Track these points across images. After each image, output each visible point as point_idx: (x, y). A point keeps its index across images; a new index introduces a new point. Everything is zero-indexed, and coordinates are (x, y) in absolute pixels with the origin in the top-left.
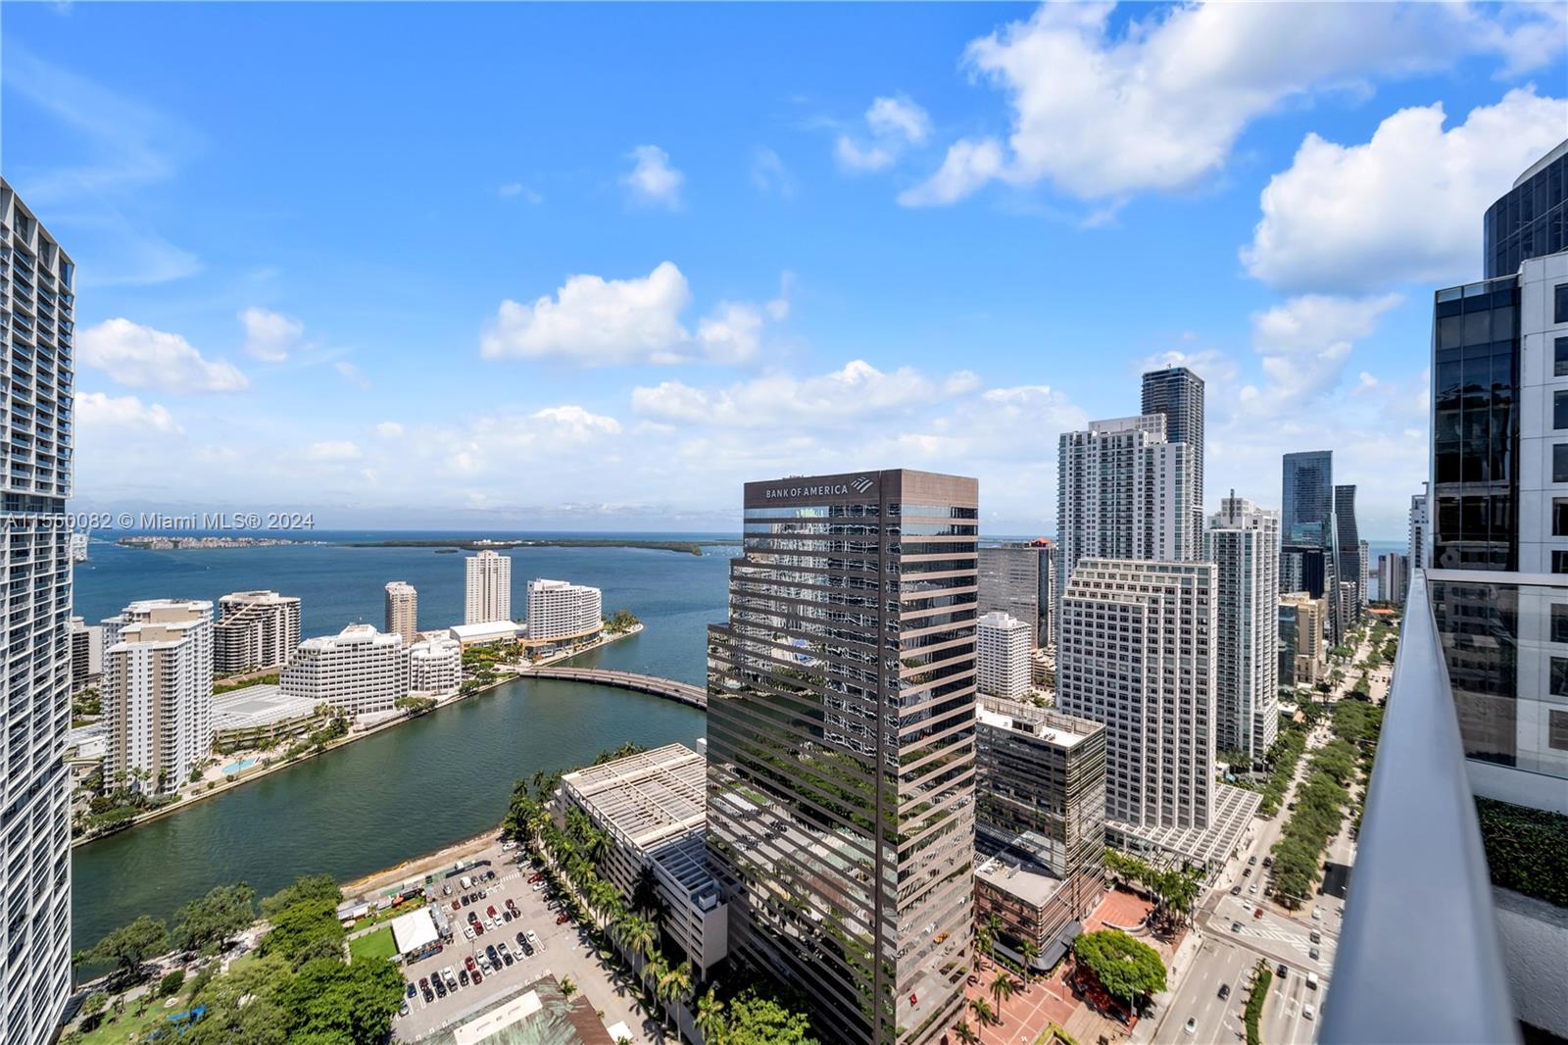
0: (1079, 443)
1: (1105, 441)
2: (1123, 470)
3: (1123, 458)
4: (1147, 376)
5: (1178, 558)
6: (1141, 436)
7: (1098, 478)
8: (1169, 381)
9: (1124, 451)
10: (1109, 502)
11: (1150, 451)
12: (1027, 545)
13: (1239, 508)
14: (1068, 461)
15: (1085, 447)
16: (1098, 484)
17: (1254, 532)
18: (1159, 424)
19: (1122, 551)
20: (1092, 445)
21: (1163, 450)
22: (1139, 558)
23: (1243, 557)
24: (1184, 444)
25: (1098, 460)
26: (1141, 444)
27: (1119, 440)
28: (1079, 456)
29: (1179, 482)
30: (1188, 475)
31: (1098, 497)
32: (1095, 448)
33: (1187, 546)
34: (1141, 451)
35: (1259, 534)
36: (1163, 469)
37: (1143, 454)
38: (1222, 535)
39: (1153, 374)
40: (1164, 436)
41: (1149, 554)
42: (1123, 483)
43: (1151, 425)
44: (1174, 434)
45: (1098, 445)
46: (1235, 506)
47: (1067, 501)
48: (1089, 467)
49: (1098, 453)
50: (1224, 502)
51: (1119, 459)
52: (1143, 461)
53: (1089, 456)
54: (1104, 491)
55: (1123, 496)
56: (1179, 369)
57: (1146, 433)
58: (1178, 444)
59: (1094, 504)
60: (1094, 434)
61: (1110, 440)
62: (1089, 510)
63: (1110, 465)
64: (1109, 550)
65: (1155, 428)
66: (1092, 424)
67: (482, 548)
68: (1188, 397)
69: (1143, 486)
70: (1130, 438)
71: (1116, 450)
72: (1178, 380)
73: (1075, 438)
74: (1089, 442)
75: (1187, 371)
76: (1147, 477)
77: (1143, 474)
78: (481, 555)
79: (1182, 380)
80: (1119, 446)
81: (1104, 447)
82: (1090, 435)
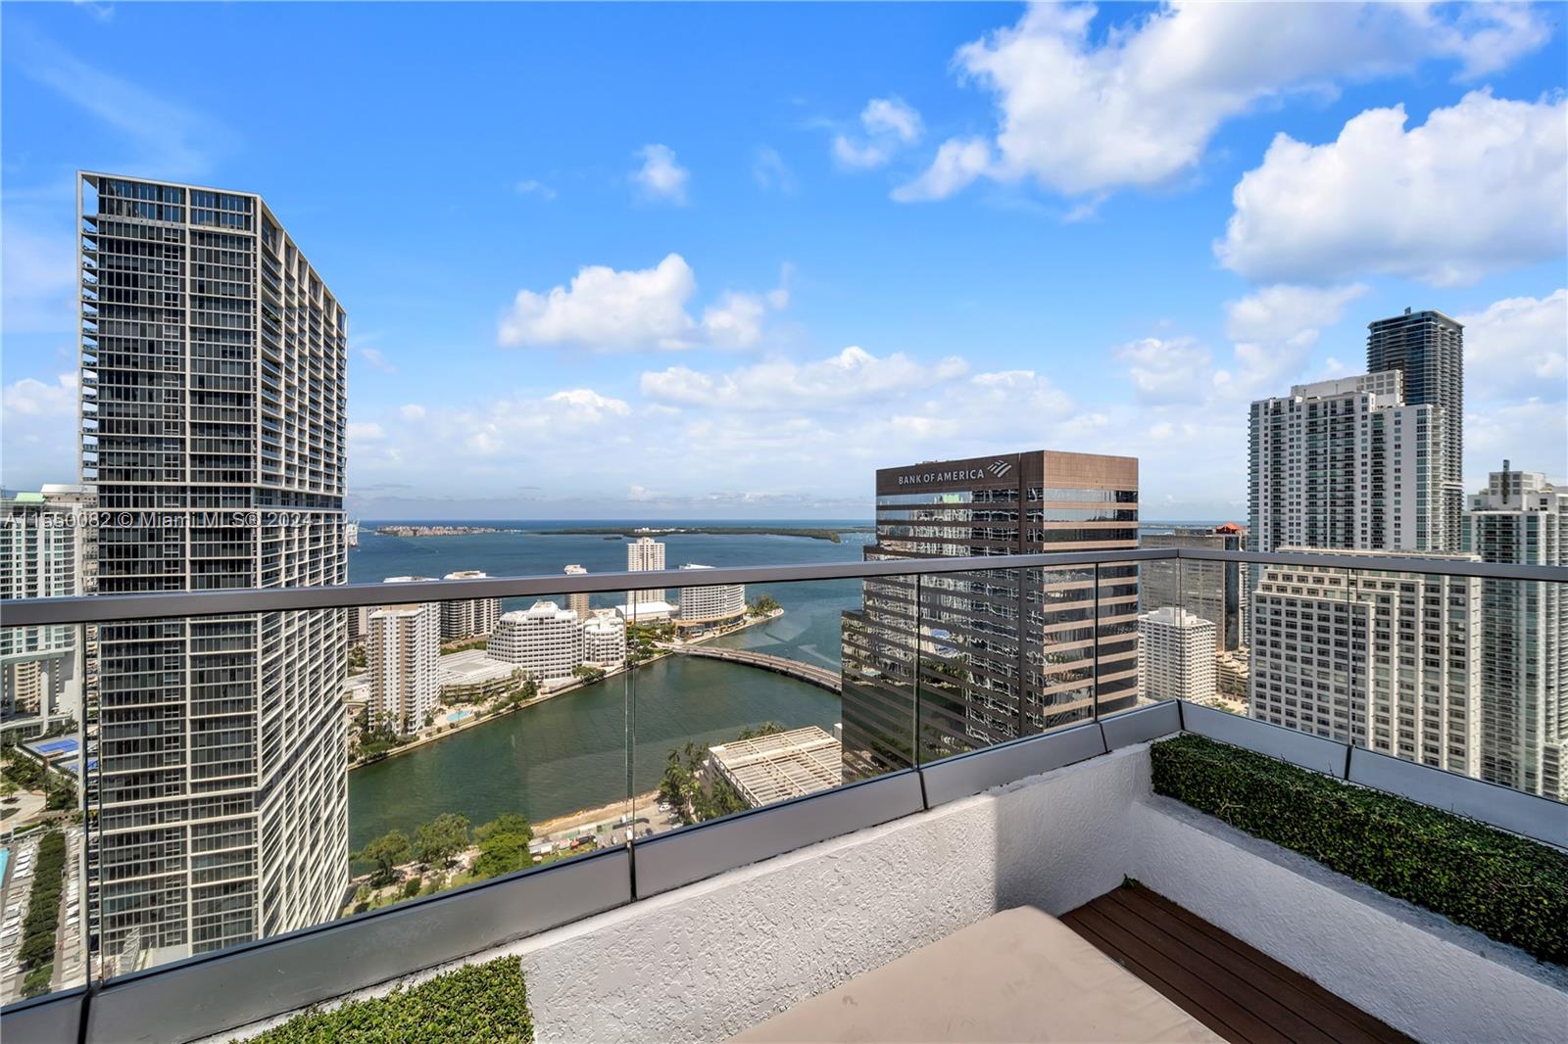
0: (1277, 410)
1: (1313, 407)
2: (1338, 442)
3: (1339, 427)
4: (1375, 326)
5: (1421, 546)
6: (1365, 400)
7: (1304, 452)
8: (1409, 330)
9: (1340, 418)
10: (1321, 480)
11: (1378, 417)
12: (1210, 532)
13: (1517, 485)
14: (1262, 432)
15: (1286, 415)
16: (1304, 459)
17: (1542, 515)
18: (1392, 384)
19: (1339, 538)
20: (1295, 413)
21: (1398, 415)
22: (1364, 547)
23: (1524, 547)
24: (1430, 407)
25: (1304, 430)
26: (1365, 409)
27: (1334, 405)
28: (1277, 427)
29: (1422, 454)
30: (1436, 444)
31: (1304, 474)
32: (1299, 417)
33: (1435, 533)
34: (1364, 417)
35: (1550, 518)
36: (1398, 438)
37: (1369, 422)
38: (1491, 518)
39: (1384, 322)
40: (1399, 398)
41: (1378, 542)
42: (1339, 457)
43: (1380, 385)
44: (1415, 392)
45: (1304, 413)
46: (1511, 481)
47: (1262, 481)
48: (1291, 440)
49: (1304, 422)
50: (1493, 477)
51: (1333, 429)
52: (1369, 429)
53: (1291, 426)
54: (1312, 468)
55: (1339, 472)
56: (1423, 314)
57: (1372, 396)
58: (1421, 407)
59: (1299, 483)
60: (1298, 400)
61: (1320, 406)
62: (1291, 490)
63: (1321, 436)
64: (1320, 538)
65: (1385, 388)
66: (1296, 389)
67: (640, 536)
68: (1436, 350)
69: (1369, 460)
70: (1349, 402)
71: (1329, 418)
72: (1422, 327)
73: (1271, 406)
74: (1291, 410)
75: (1435, 315)
76: (1375, 449)
77: (1369, 445)
78: (640, 542)
79: (1429, 326)
80: (1333, 412)
81: (1312, 415)
82: (1292, 402)
